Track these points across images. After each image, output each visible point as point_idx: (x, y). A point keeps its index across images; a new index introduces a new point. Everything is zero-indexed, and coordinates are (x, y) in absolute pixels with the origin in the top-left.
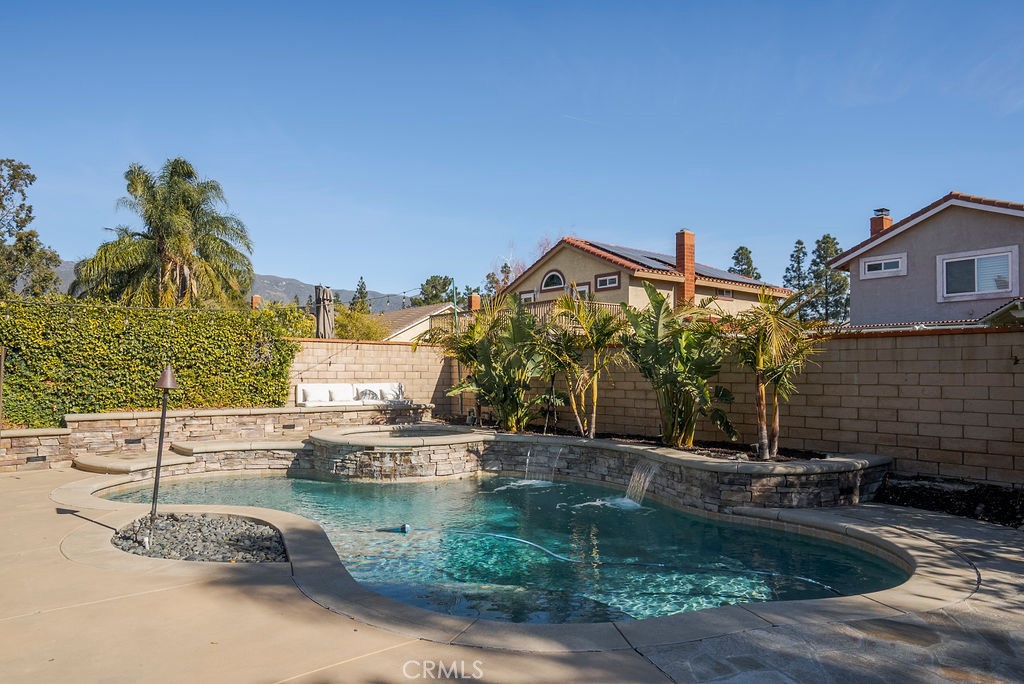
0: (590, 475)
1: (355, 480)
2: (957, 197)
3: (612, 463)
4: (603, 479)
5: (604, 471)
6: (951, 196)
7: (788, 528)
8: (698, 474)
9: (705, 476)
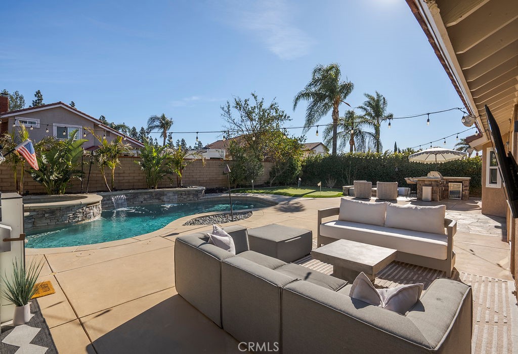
0: (135, 203)
1: (83, 222)
2: (63, 104)
3: (146, 197)
4: (142, 202)
5: (142, 200)
6: (60, 103)
7: (209, 200)
8: (192, 192)
9: (194, 192)
